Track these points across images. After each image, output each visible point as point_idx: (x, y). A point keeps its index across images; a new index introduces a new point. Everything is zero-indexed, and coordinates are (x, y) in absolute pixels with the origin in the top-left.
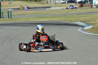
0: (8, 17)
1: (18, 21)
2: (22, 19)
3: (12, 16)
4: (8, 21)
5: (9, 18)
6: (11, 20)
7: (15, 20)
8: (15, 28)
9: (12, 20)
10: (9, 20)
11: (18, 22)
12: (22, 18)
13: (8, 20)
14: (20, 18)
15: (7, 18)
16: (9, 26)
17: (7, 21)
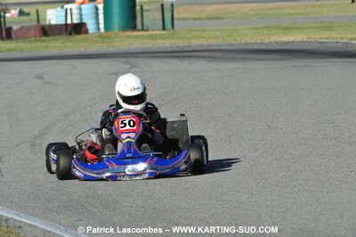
0: (161, 27)
1: (197, 42)
2: (212, 34)
3: (176, 22)
4: (162, 41)
5: (164, 29)
6: (171, 38)
7: (186, 38)
8: (185, 65)
9: (178, 38)
10: (164, 38)
11: (198, 46)
12: (211, 30)
13: (161, 37)
14: (204, 31)
15: (159, 30)
16: (165, 60)
17: (158, 41)
